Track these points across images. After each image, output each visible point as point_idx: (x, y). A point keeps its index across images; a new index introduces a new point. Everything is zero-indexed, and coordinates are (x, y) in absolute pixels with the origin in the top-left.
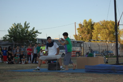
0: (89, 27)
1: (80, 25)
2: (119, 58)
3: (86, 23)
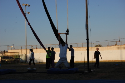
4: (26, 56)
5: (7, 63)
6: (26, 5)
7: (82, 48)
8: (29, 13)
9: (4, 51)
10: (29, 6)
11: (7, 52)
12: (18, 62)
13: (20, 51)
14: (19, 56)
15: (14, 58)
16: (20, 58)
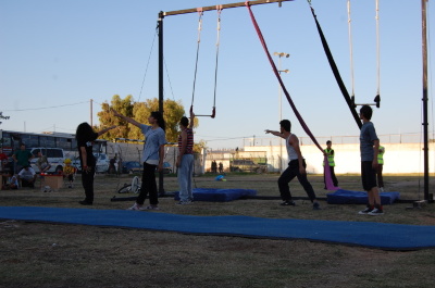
0: (122, 111)
1: (105, 106)
2: (165, 179)
3: (118, 103)
4: (280, 159)
5: (242, 173)
6: (281, 55)
7: (399, 145)
8: (286, 71)
9: (237, 149)
10: (288, 56)
11: (243, 151)
12: (264, 171)
13: (267, 149)
14: (266, 160)
15: (256, 162)
16: (269, 162)
